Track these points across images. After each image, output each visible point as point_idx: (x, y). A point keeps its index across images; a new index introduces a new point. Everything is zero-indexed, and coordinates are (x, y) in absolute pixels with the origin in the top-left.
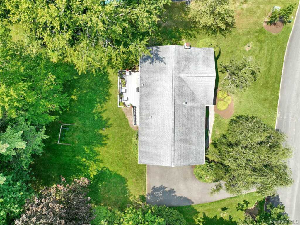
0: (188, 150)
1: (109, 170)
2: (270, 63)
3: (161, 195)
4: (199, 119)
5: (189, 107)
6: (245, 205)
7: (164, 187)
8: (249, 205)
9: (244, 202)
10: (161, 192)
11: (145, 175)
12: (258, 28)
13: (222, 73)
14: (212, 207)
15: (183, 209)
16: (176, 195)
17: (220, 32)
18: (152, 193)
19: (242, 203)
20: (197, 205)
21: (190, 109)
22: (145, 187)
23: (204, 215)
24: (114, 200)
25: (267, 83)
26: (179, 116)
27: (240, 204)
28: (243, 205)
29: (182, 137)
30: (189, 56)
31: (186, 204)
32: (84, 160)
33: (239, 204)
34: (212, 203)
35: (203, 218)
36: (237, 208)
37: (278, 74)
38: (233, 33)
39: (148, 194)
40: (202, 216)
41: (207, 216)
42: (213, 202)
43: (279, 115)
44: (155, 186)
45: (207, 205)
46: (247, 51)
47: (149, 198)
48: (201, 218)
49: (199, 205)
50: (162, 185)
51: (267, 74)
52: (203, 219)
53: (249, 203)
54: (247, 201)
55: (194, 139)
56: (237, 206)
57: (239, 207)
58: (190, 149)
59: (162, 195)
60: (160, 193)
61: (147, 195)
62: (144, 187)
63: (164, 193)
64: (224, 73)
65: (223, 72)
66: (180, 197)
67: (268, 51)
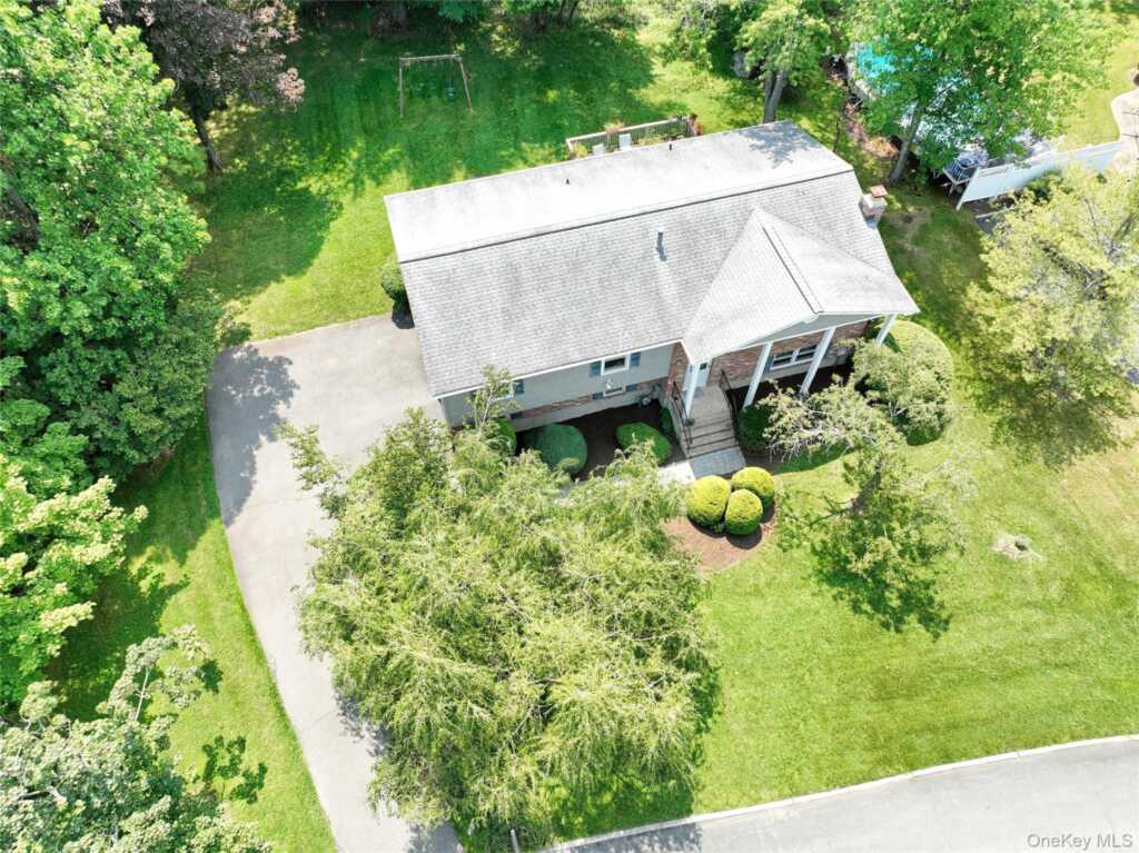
0: (479, 307)
1: (332, 219)
2: (1009, 675)
3: (256, 393)
4: (617, 324)
5: (653, 274)
6: (239, 780)
7: (291, 395)
8: (241, 803)
9: (255, 770)
10: (269, 389)
11: (335, 321)
12: (1121, 568)
13: (845, 476)
14: (217, 614)
15: (201, 489)
16: (259, 447)
17: (1000, 424)
18: (263, 362)
19: (250, 761)
20: (225, 542)
21: (644, 281)
22: (286, 333)
23: (173, 589)
24: (225, 259)
25: (912, 692)
26: (602, 241)
27: (242, 750)
28: (236, 772)
29: (525, 273)
30: (841, 227)
31: (225, 497)
32: (355, 155)
33: (241, 743)
34: (237, 607)
35: (161, 585)
36: (219, 740)
37: (980, 732)
38: (1027, 472)
39: (256, 351)
40: (168, 581)
41: (171, 602)
42: (243, 608)
43: (781, 815)
44: (290, 363)
45: (229, 582)
46: (997, 549)
47: (237, 355)
48: (159, 577)
49: (227, 549)
50: (298, 388)
51: (953, 676)
52: (153, 587)
53: (252, 799)
54: (261, 786)
55: (528, 323)
56: (229, 736)
57: (222, 751)
58: (485, 316)
59: (255, 398)
60: (262, 390)
61: (250, 347)
62: (287, 327)
63: (269, 401)
64: (848, 481)
65: (851, 477)
66: (253, 463)
67: (1057, 645)
